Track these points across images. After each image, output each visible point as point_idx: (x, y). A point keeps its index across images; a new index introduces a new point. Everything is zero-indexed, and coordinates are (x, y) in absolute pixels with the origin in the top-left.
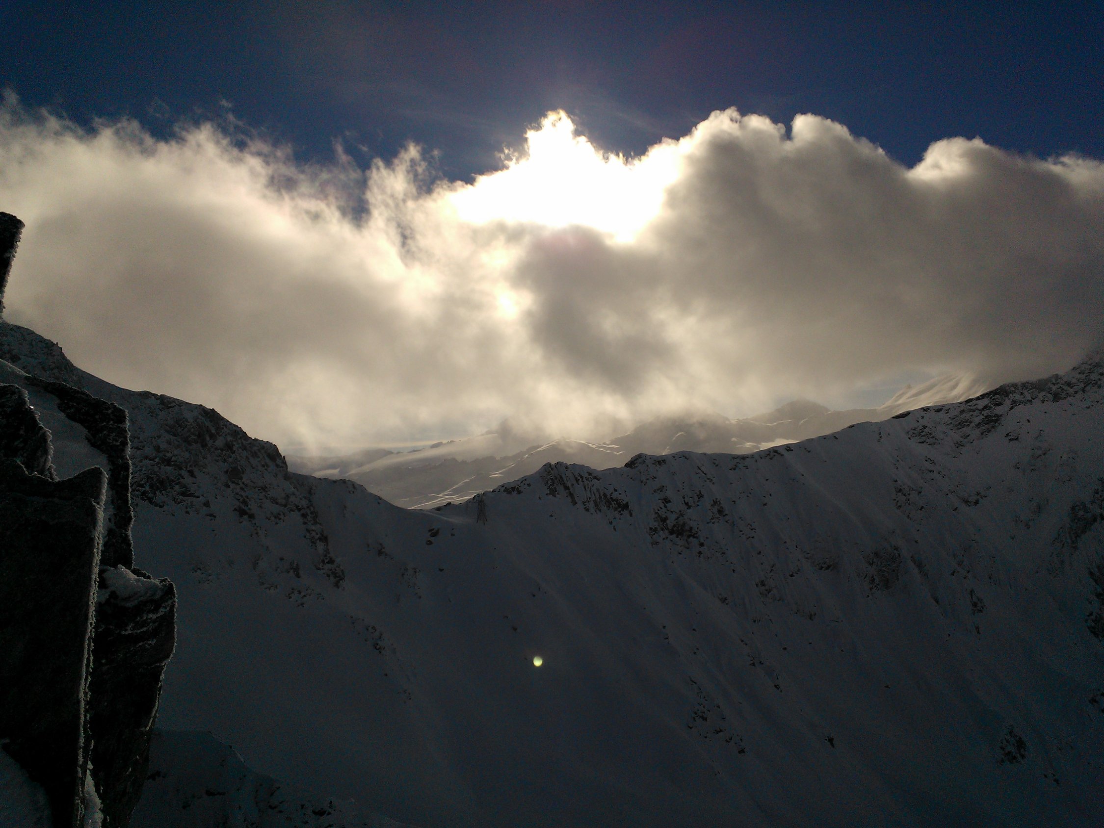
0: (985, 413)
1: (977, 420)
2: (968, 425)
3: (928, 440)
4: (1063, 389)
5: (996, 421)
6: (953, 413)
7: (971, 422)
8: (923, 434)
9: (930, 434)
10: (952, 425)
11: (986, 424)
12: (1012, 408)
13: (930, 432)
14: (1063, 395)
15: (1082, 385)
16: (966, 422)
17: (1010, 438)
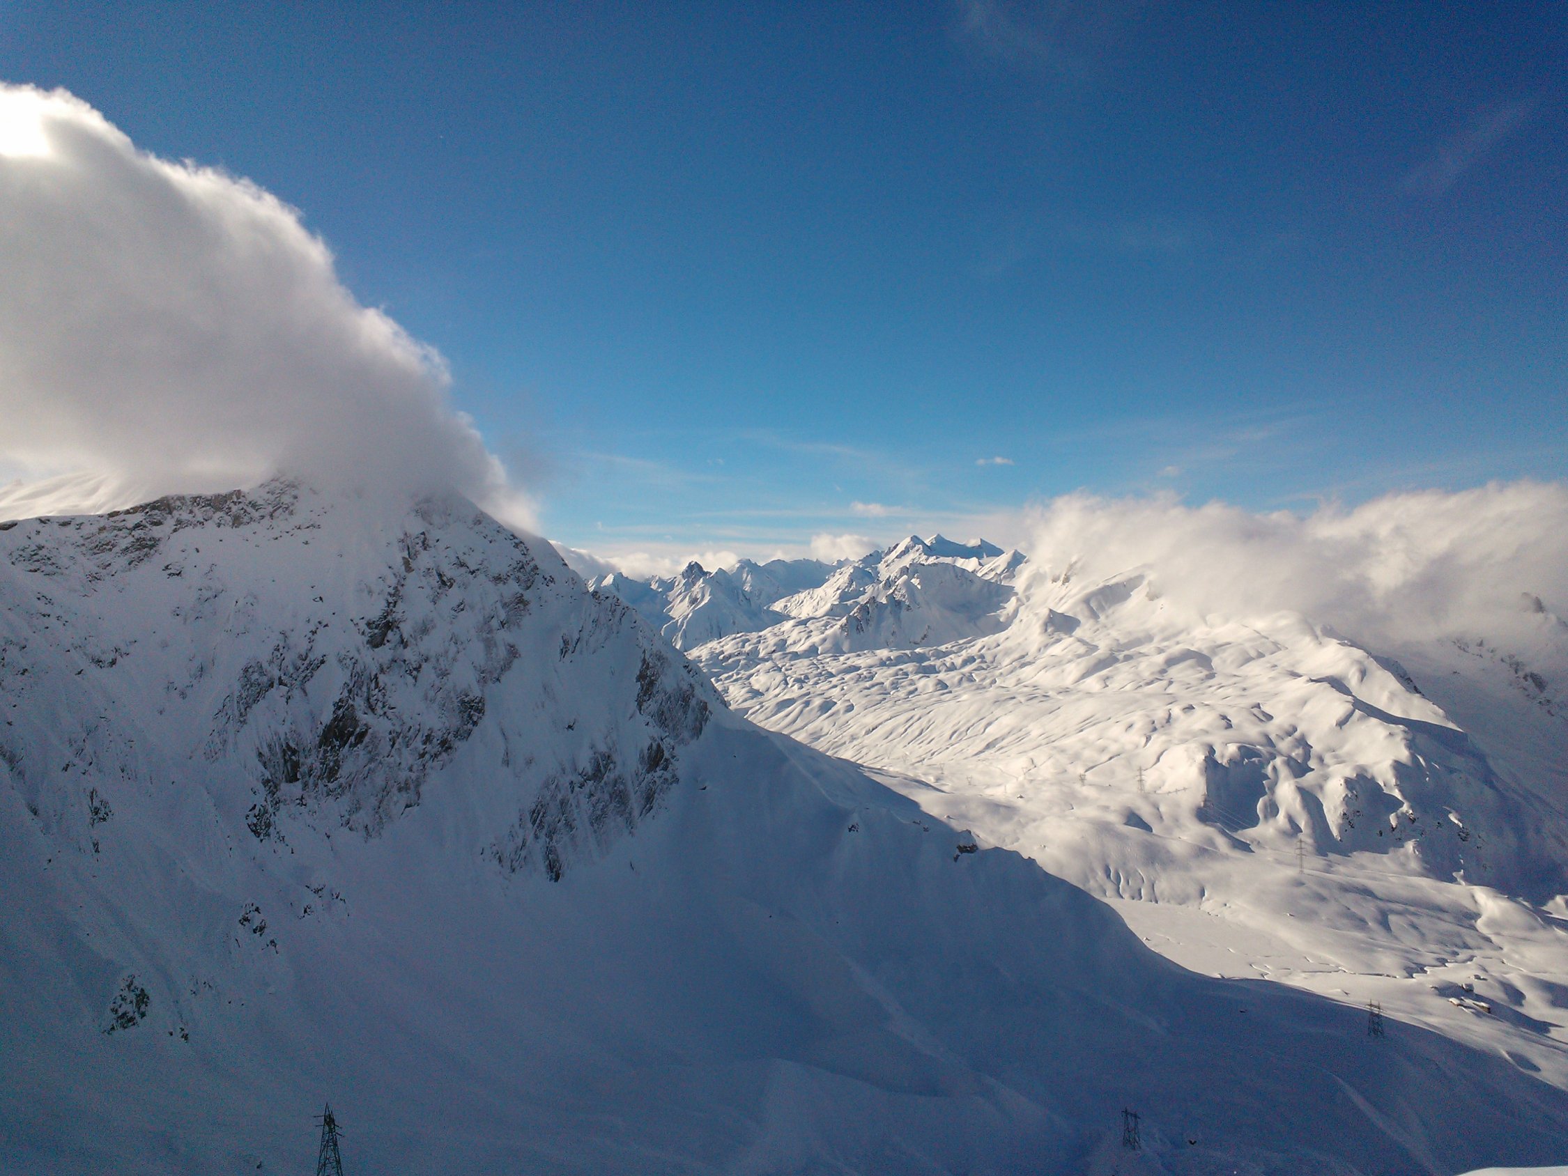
0: (137, 533)
1: (124, 543)
2: (110, 550)
3: (43, 568)
4: (245, 511)
5: (151, 547)
6: (86, 531)
7: (114, 546)
8: (35, 558)
9: (49, 559)
10: (84, 548)
11: (137, 549)
12: (175, 531)
13: (49, 556)
14: (246, 519)
15: (271, 509)
16: (107, 544)
17: (169, 572)
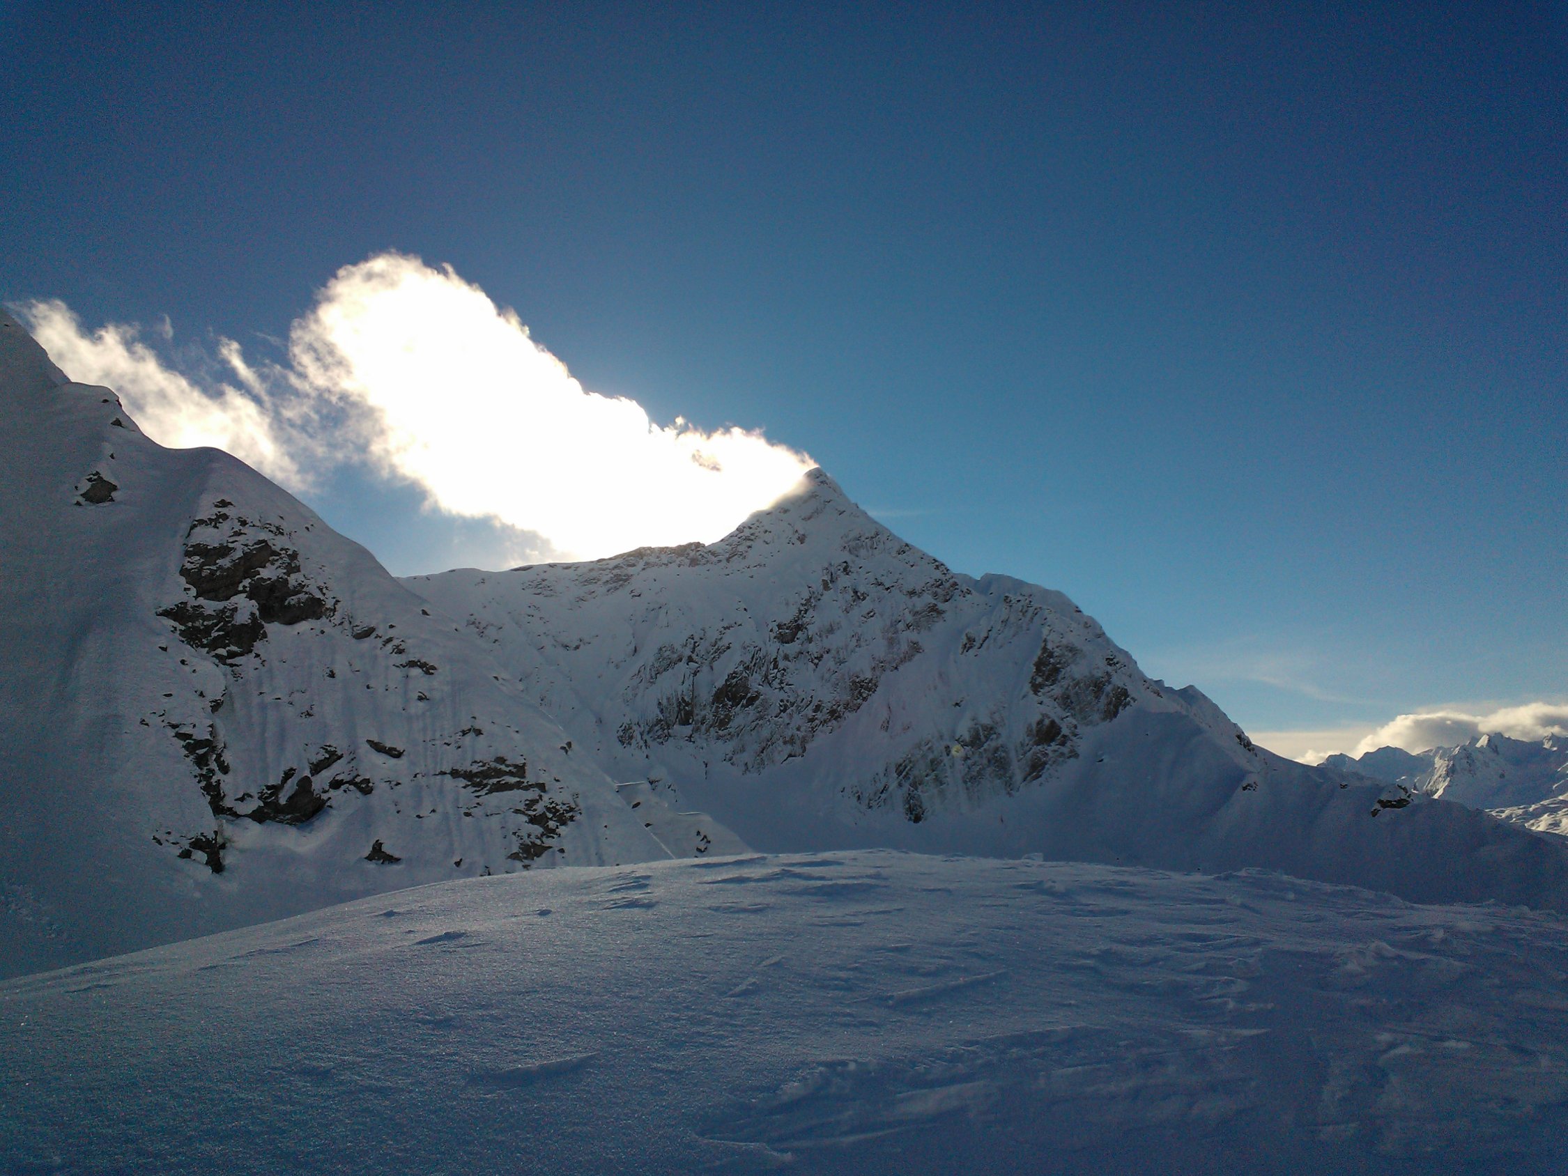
0: (615, 572)
1: (605, 578)
2: (596, 583)
3: (545, 592)
4: (703, 556)
5: (626, 580)
6: (579, 572)
7: (599, 580)
8: (540, 586)
9: (549, 587)
10: (577, 582)
11: (614, 582)
12: (644, 569)
13: (549, 585)
14: (703, 561)
15: (727, 555)
16: (594, 579)
17: (633, 594)
